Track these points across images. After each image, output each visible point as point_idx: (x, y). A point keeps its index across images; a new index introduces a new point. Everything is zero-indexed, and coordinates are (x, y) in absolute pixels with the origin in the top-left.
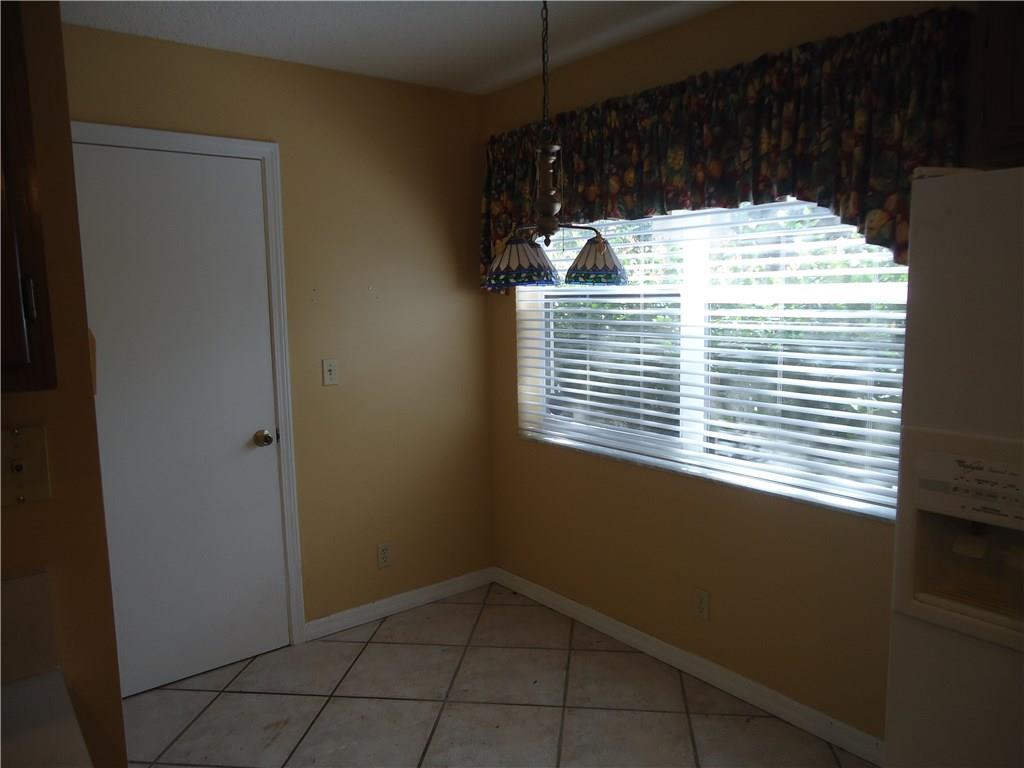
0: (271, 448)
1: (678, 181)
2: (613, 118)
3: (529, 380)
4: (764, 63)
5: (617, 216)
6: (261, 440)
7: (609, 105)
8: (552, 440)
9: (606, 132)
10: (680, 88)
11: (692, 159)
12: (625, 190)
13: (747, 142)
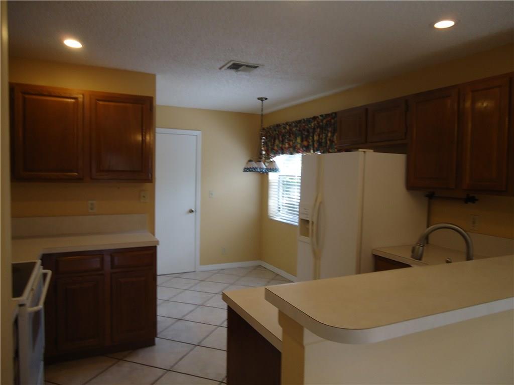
0: (193, 214)
1: (299, 146)
2: (288, 127)
3: (273, 198)
4: (315, 118)
5: (287, 154)
6: (191, 211)
7: (287, 124)
8: (275, 219)
9: (286, 131)
10: (300, 122)
11: (302, 141)
12: (290, 147)
13: (311, 138)
